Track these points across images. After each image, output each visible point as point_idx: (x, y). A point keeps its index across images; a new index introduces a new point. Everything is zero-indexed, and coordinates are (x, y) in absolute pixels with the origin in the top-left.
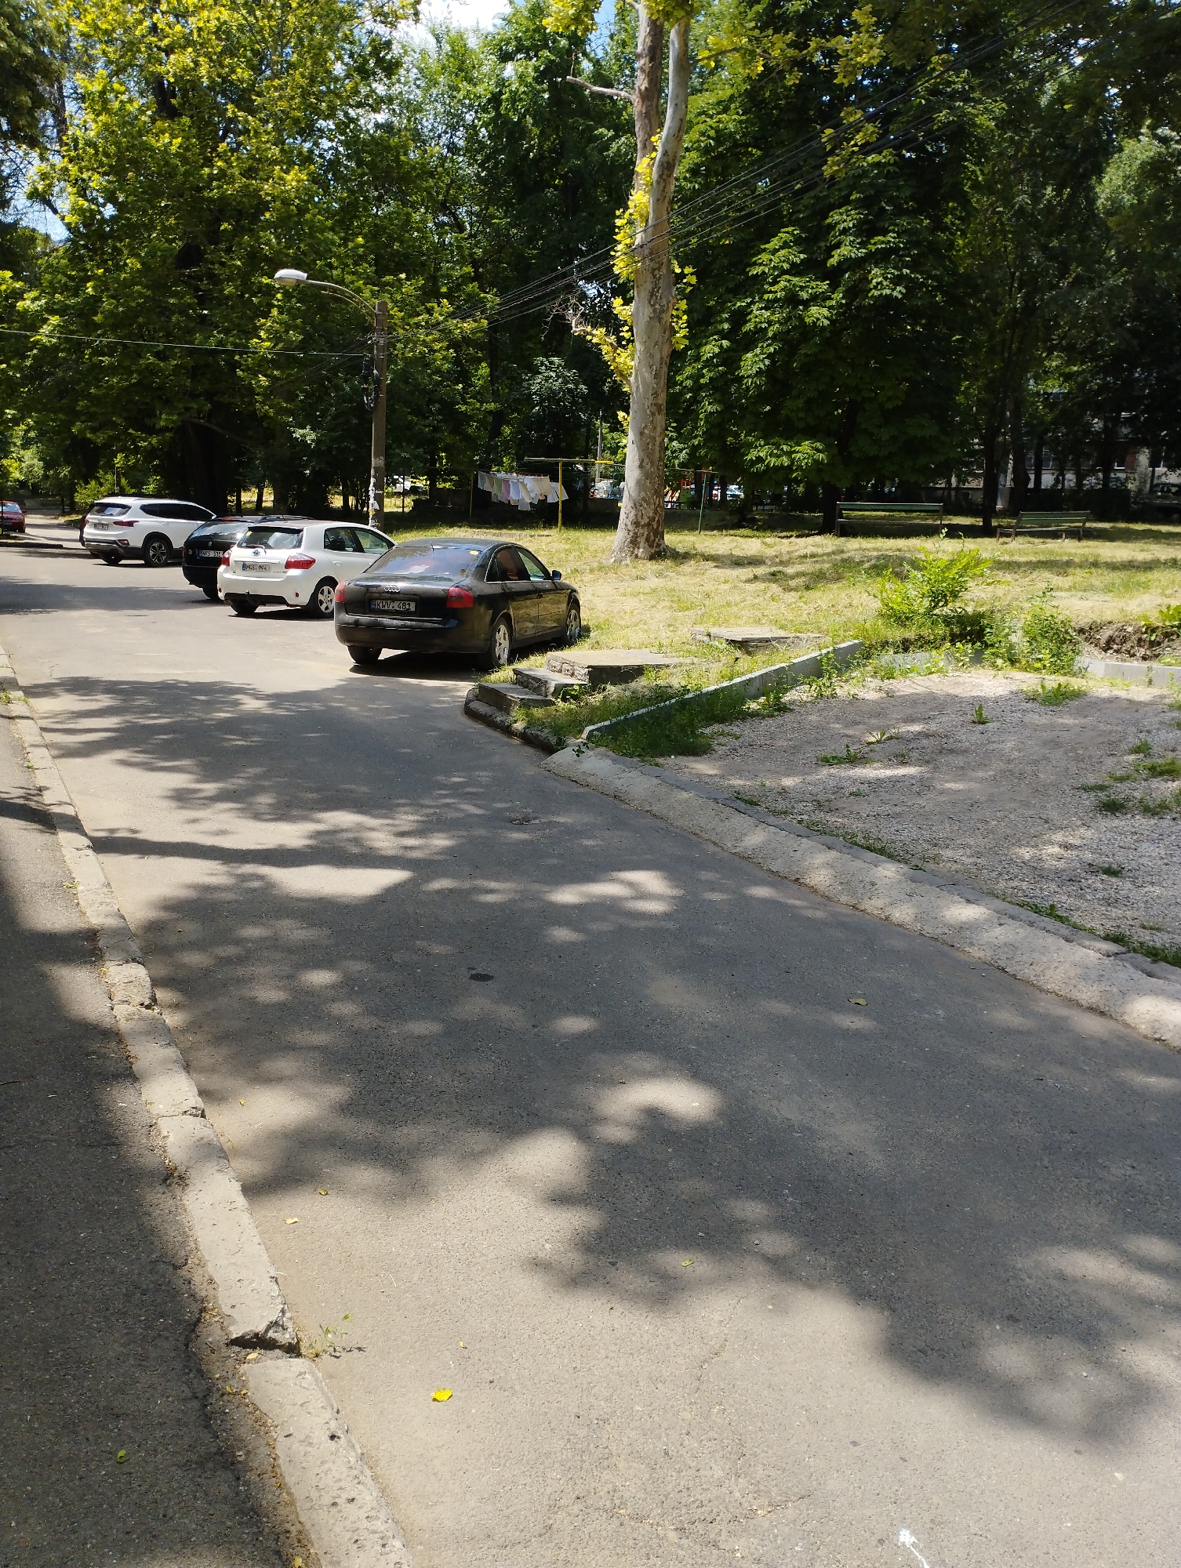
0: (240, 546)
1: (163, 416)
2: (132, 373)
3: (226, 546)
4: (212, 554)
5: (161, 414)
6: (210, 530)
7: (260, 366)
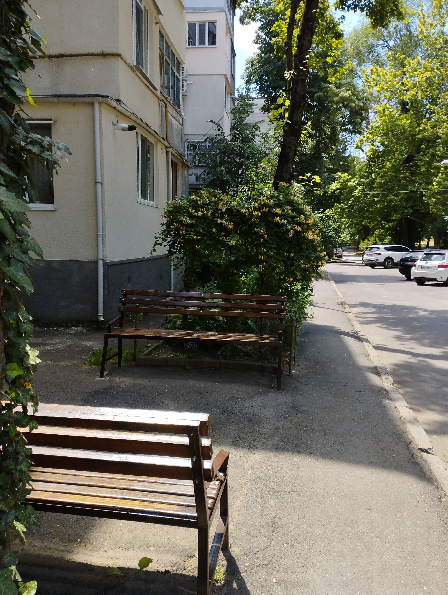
0: (420, 260)
1: (395, 216)
2: (385, 202)
3: (415, 261)
4: (410, 263)
5: (393, 215)
6: (409, 255)
7: (432, 195)
